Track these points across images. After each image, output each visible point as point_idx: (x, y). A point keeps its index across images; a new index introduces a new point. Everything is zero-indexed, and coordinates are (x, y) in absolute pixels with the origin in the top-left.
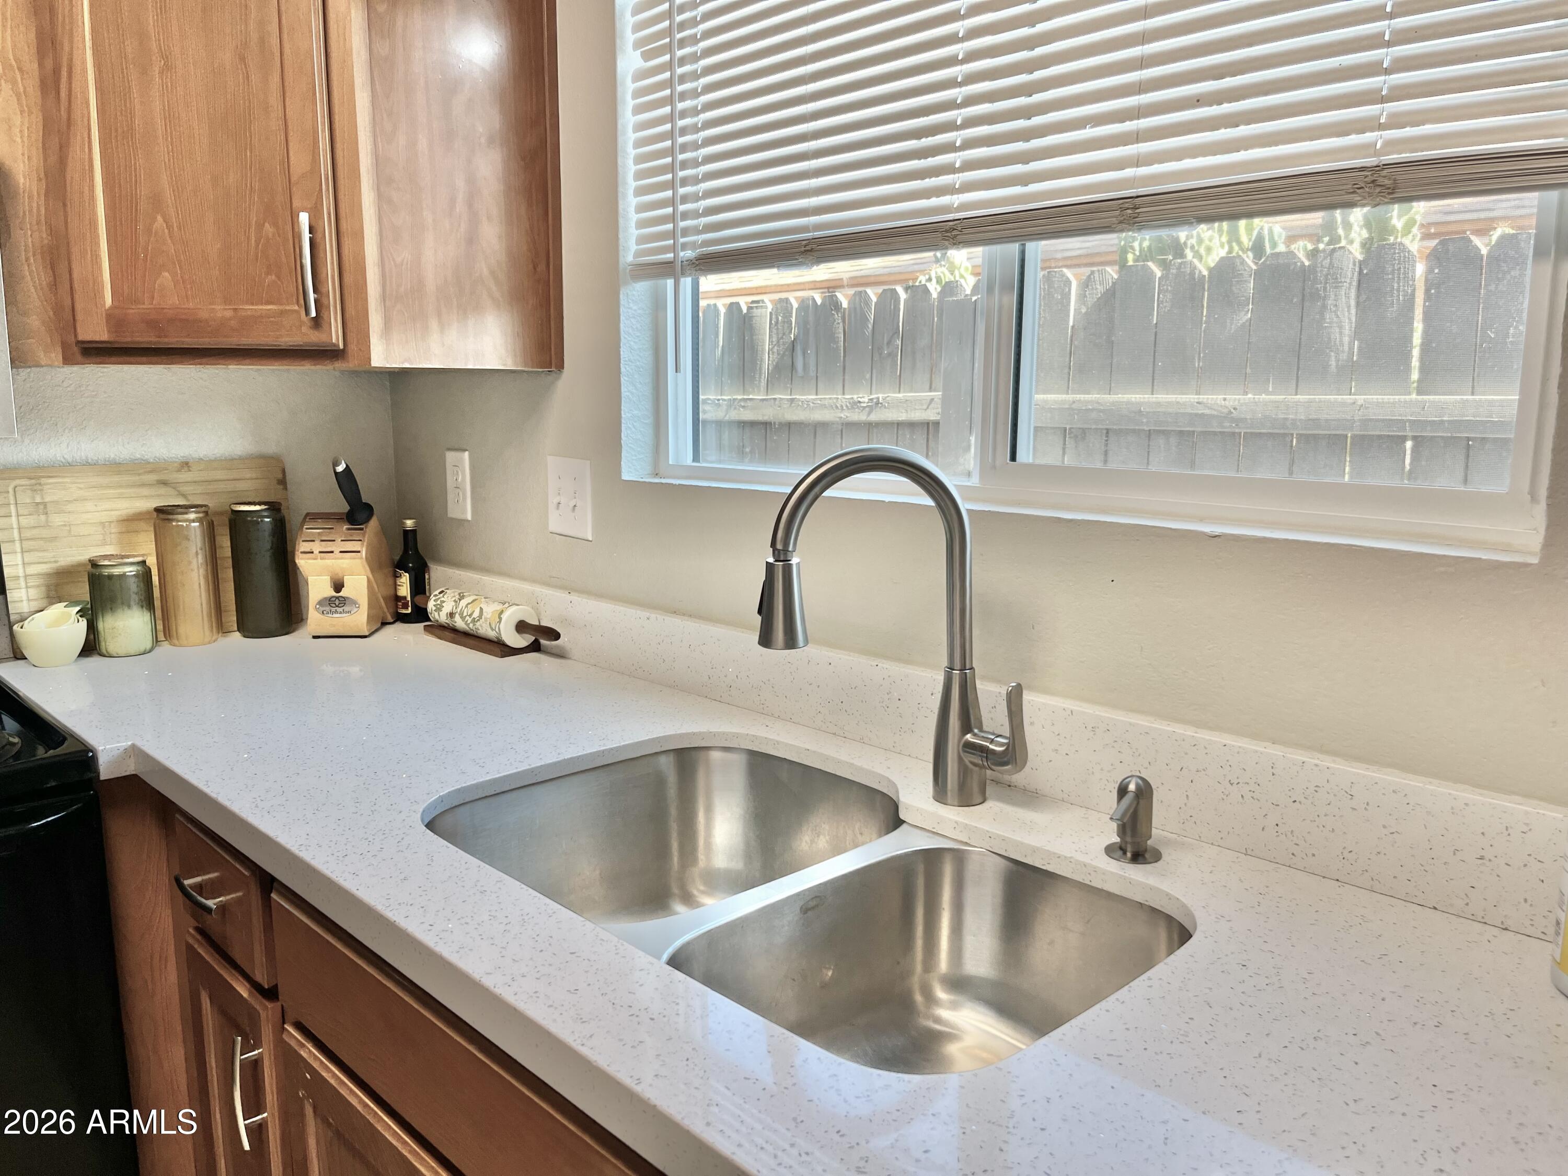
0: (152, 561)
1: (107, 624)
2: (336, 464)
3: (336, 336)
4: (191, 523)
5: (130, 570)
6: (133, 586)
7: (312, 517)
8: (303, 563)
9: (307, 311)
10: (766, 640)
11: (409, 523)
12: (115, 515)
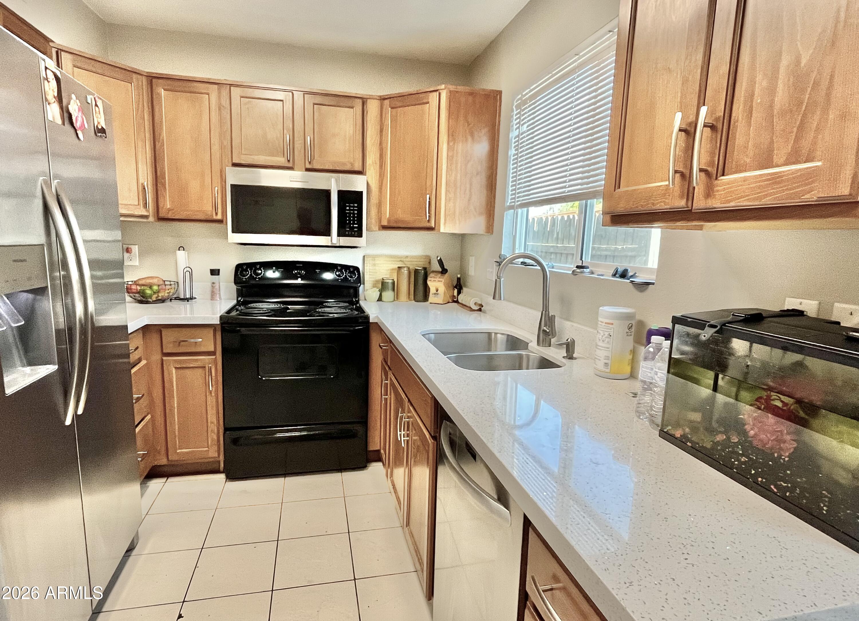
0: (396, 280)
1: (384, 294)
2: (437, 257)
3: (433, 225)
4: (405, 271)
5: (391, 281)
6: (390, 286)
7: (433, 272)
8: (429, 283)
9: (426, 218)
10: (494, 298)
11: (459, 276)
12: (389, 268)
